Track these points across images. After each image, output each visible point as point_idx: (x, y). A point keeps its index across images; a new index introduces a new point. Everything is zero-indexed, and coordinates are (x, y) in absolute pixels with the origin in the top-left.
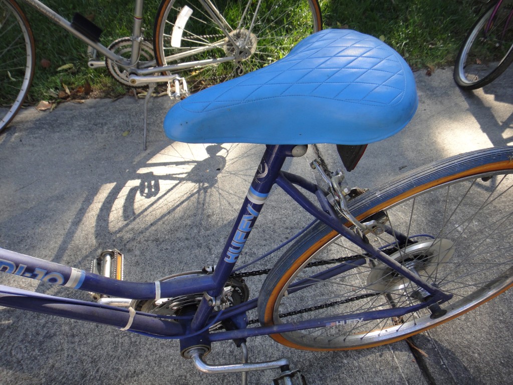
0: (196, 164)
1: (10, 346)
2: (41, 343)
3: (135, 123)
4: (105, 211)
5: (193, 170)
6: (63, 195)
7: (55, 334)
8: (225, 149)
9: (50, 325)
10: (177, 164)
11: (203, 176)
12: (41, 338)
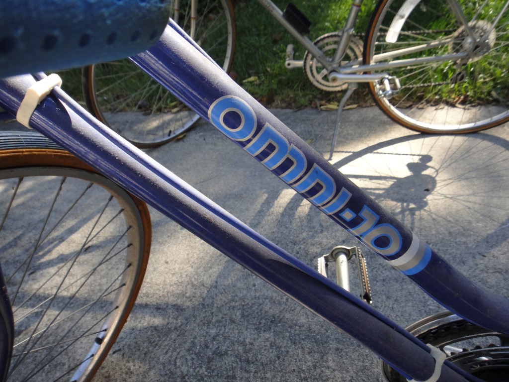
0: (395, 180)
1: (175, 354)
2: (210, 360)
3: (318, 133)
4: (287, 217)
5: (392, 187)
6: (242, 194)
7: (226, 353)
8: (432, 168)
9: (221, 338)
10: (371, 178)
11: (406, 195)
12: (210, 353)
